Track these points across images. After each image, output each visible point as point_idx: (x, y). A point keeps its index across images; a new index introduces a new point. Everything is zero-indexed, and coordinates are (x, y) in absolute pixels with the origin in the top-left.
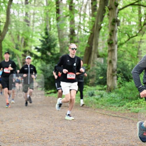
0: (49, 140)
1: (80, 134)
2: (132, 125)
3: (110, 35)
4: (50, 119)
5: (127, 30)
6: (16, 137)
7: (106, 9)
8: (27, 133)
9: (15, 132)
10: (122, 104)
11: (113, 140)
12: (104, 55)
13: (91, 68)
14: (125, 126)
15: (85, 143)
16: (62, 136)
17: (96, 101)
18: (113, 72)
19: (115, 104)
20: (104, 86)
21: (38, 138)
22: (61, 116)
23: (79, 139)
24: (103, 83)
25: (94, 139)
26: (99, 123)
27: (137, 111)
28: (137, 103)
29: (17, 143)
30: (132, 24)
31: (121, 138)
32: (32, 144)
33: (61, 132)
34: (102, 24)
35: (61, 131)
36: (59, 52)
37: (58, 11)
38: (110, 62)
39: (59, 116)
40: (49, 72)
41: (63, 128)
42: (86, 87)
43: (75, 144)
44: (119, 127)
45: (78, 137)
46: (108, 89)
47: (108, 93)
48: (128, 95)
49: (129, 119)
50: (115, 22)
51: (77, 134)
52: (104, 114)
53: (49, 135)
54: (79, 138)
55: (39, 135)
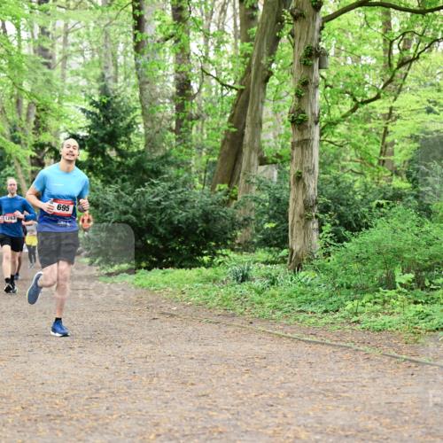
0: (114, 417)
1: (207, 395)
2: (364, 369)
3: (298, 96)
4: (118, 352)
5: (348, 81)
6: (13, 408)
7: (286, 18)
8: (47, 396)
9: (11, 393)
10: (335, 306)
11: (308, 414)
12: (278, 156)
13: (240, 198)
14: (342, 371)
15: (224, 425)
16: (154, 402)
17: (257, 298)
18: (307, 207)
19: (313, 303)
20: (278, 252)
21: (81, 408)
22: (151, 342)
23: (205, 411)
24: (277, 240)
25: (249, 411)
26: (263, 362)
27: (380, 327)
28: (381, 300)
29: (15, 426)
30: (363, 62)
31: (330, 408)
32: (61, 427)
33: (151, 392)
34: (272, 62)
35: (150, 389)
36: (142, 147)
37: (139, 24)
38: (299, 178)
39: (144, 343)
40: (112, 209)
41: (155, 379)
42: (224, 256)
43: (193, 427)
44: (325, 374)
45: (202, 405)
46: (291, 262)
47: (292, 271)
48: (352, 277)
49: (357, 350)
50: (313, 56)
51: (198, 397)
52: (280, 337)
53: (113, 401)
54: (204, 408)
55: (82, 401)
